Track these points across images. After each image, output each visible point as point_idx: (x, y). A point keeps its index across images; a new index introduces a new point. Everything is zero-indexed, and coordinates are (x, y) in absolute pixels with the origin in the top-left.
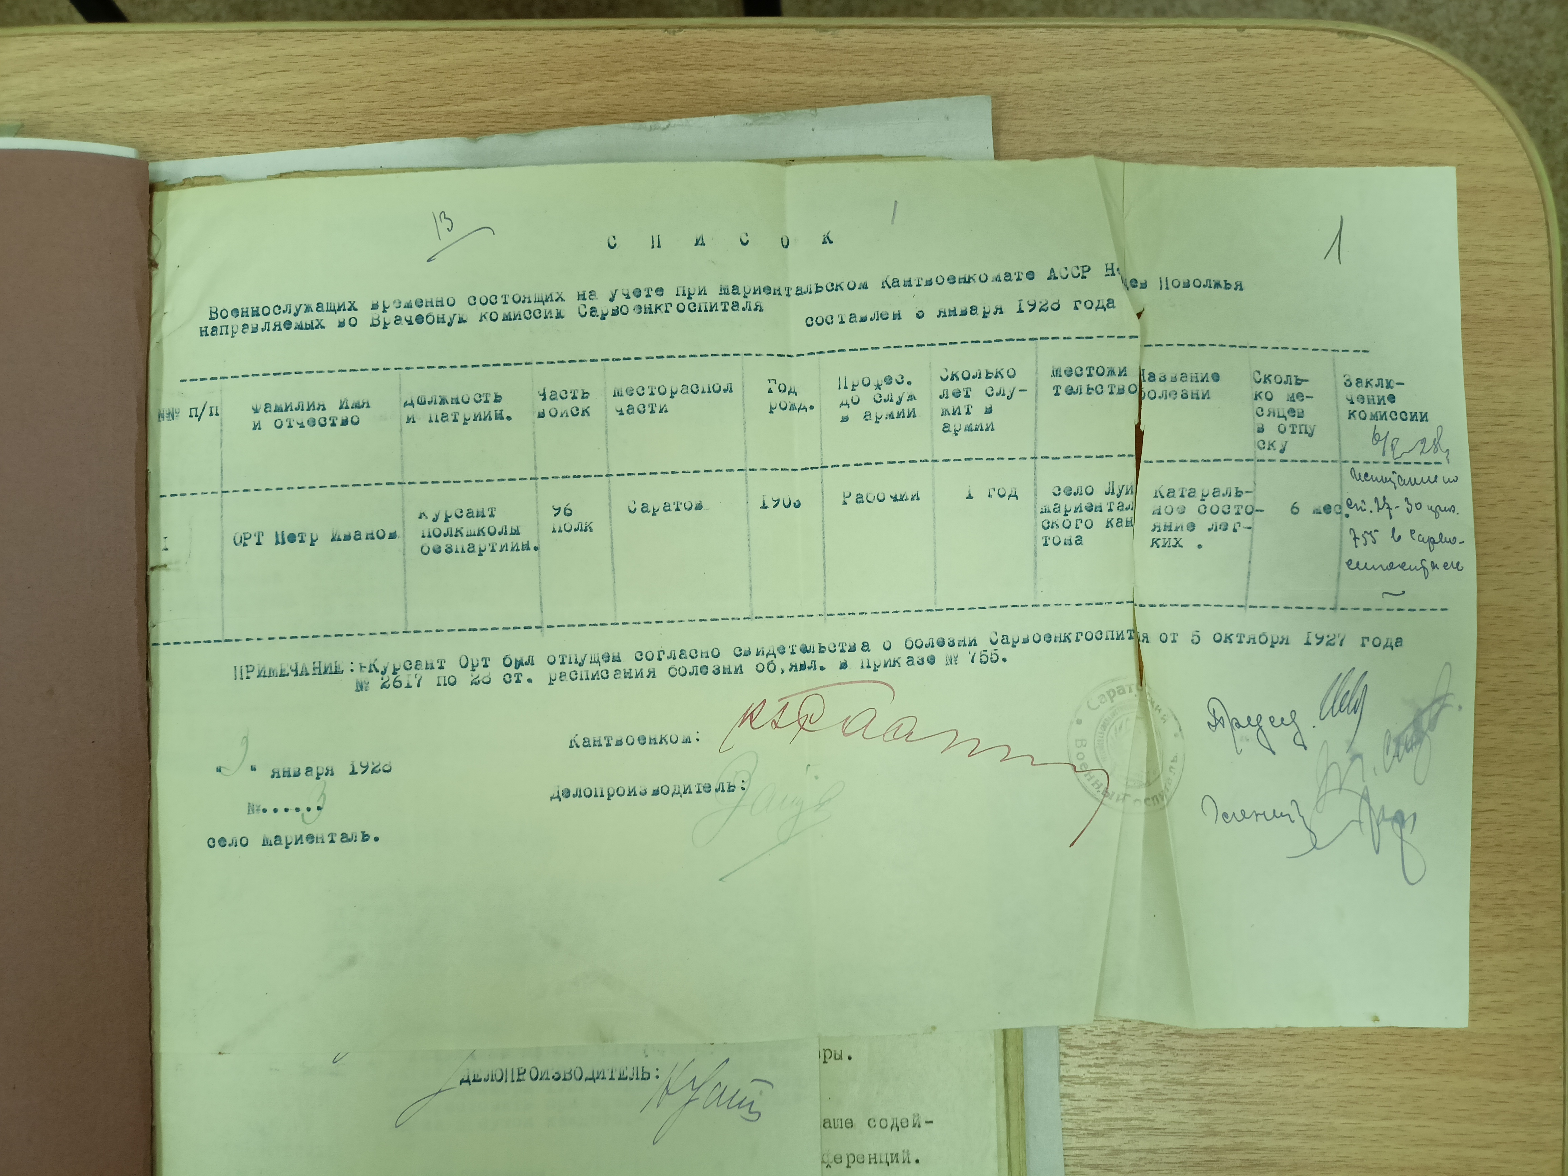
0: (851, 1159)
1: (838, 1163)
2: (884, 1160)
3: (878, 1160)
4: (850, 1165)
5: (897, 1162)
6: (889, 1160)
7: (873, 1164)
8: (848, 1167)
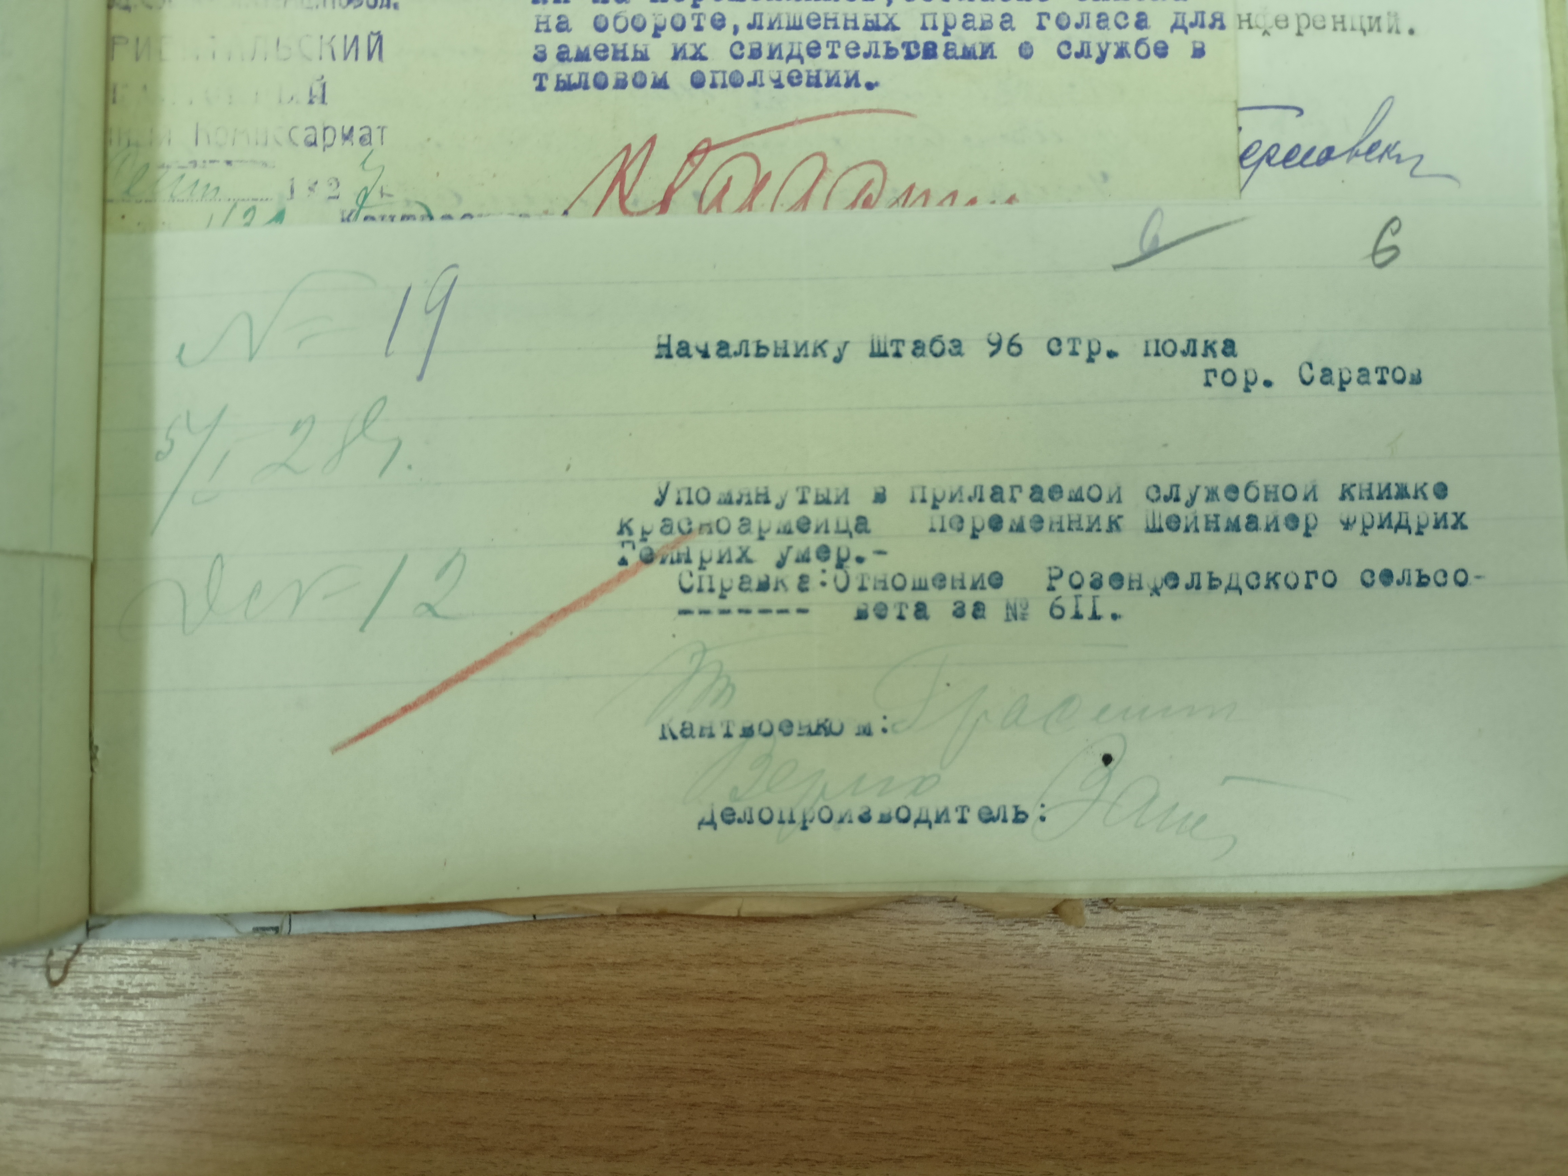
0: (1304, 21)
1: (1280, 28)
2: (1357, 25)
3: (1348, 25)
4: (1303, 31)
5: (1379, 30)
6: (1367, 27)
7: (1340, 32)
8: (1299, 34)
